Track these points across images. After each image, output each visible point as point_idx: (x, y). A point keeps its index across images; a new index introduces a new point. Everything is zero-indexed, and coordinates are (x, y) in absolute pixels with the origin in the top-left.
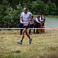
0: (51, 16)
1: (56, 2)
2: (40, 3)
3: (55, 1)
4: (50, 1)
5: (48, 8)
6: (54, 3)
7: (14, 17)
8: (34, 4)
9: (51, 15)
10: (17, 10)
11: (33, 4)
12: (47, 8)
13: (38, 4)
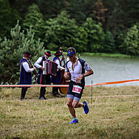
0: (91, 54)
1: (104, 20)
2: (65, 25)
3: (102, 18)
4: (91, 19)
5: (85, 35)
6: (100, 23)
7: (5, 57)
8: (52, 26)
9: (91, 52)
10: (11, 39)
11: (50, 26)
12: (81, 36)
13: (62, 26)
